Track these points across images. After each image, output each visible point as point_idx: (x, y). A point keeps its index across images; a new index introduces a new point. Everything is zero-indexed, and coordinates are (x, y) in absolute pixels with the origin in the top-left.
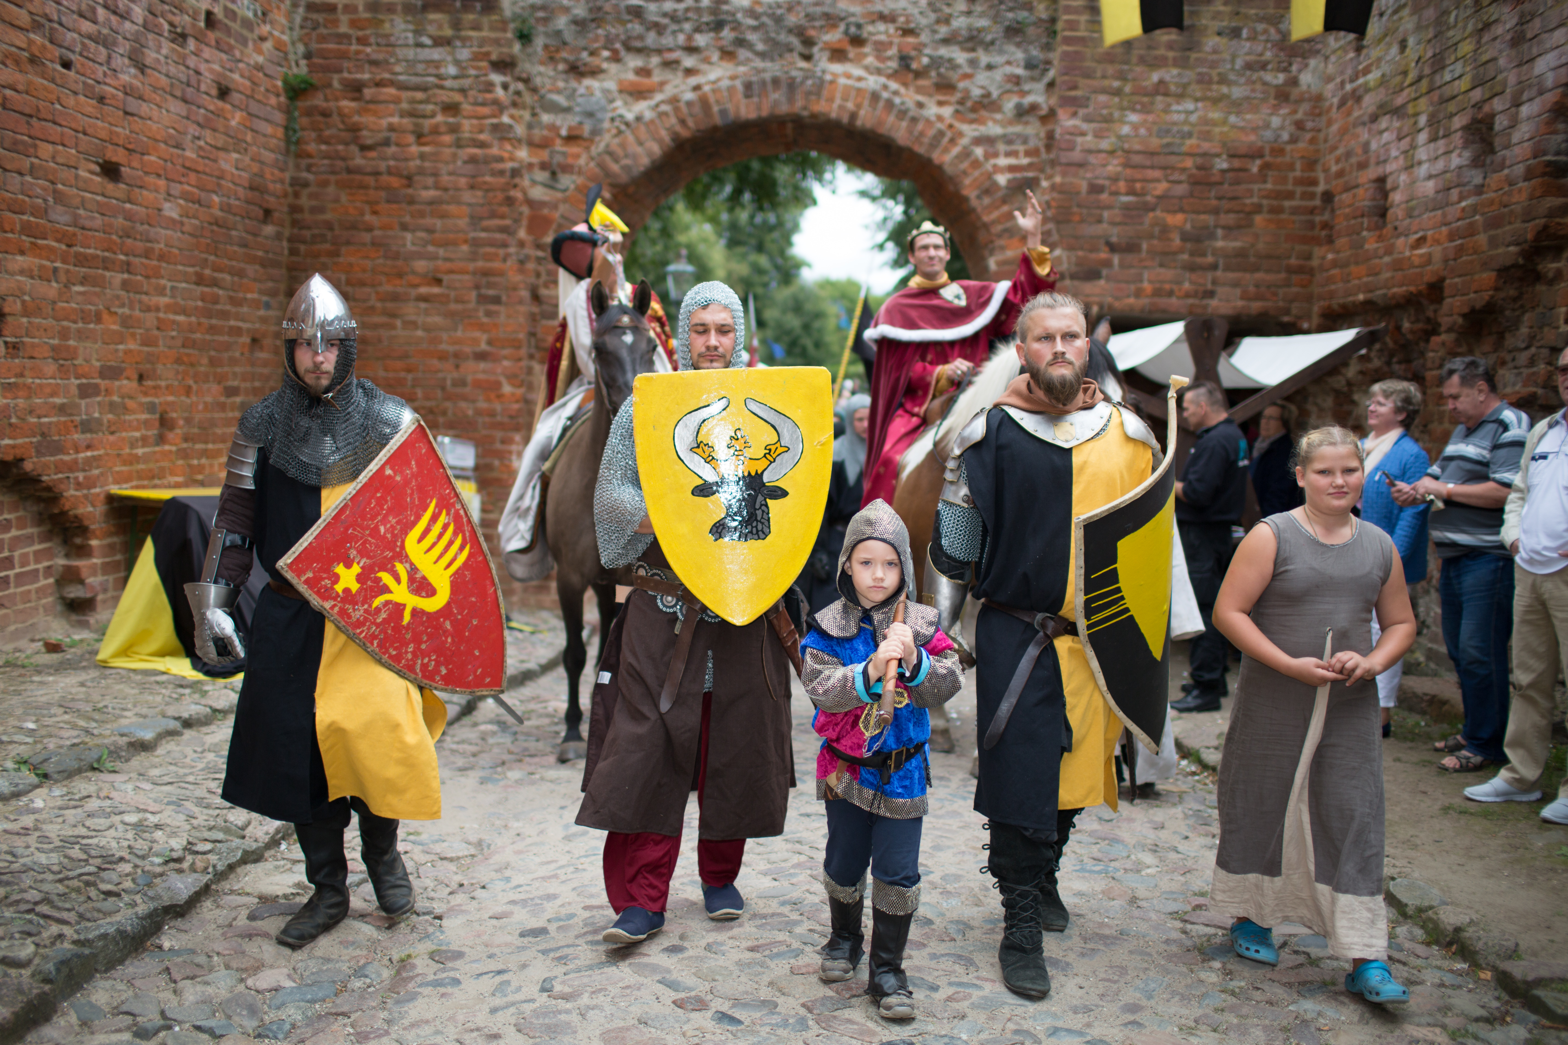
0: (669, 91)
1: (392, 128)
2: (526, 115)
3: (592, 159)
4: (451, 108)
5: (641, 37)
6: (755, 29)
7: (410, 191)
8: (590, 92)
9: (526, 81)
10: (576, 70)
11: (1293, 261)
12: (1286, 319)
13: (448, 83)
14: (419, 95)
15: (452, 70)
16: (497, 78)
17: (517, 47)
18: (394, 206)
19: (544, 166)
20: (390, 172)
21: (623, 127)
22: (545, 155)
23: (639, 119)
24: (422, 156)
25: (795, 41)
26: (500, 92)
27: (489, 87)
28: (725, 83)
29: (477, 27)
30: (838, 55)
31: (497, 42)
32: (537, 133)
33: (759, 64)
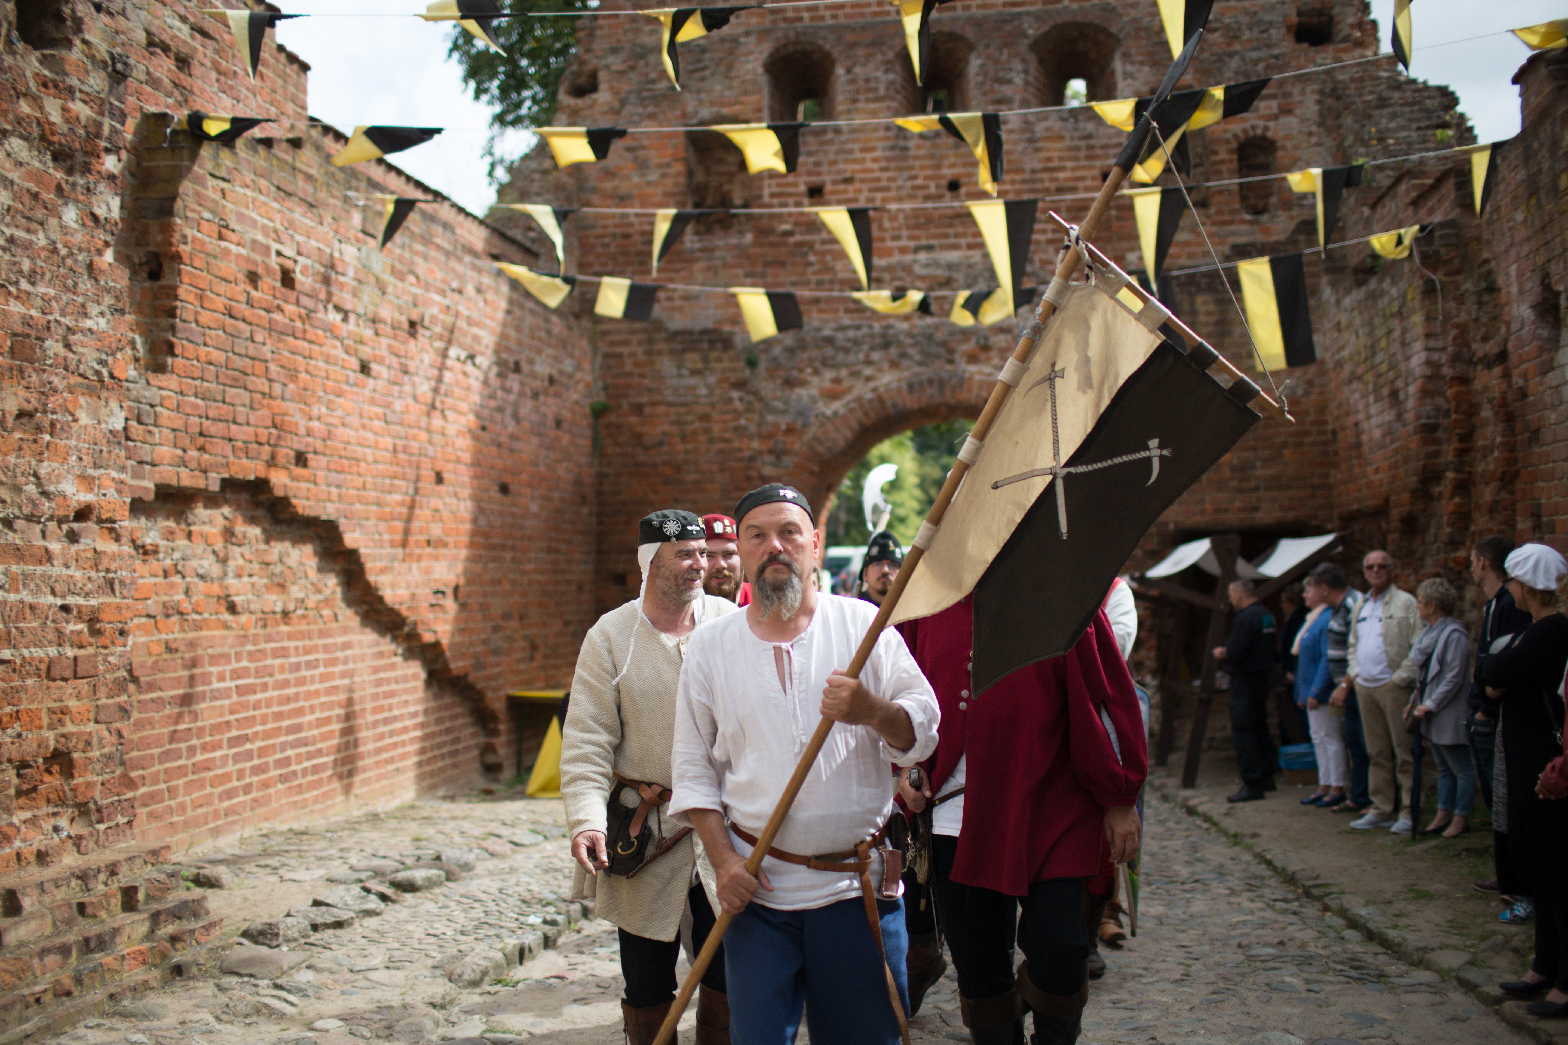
0: (855, 393)
1: (665, 434)
2: (756, 417)
3: (804, 444)
4: (705, 417)
5: (833, 358)
6: (913, 345)
7: (679, 476)
8: (800, 398)
9: (755, 393)
10: (790, 383)
11: (1316, 481)
12: (1314, 523)
13: (702, 400)
14: (683, 410)
15: (704, 391)
16: (735, 394)
17: (747, 372)
19: (771, 452)
20: (665, 465)
21: (824, 420)
22: (770, 444)
23: (835, 414)
24: (687, 452)
25: (941, 351)
26: (738, 405)
27: (730, 401)
28: (894, 385)
29: (719, 360)
30: (973, 359)
31: (734, 370)
32: (765, 429)
33: (917, 369)
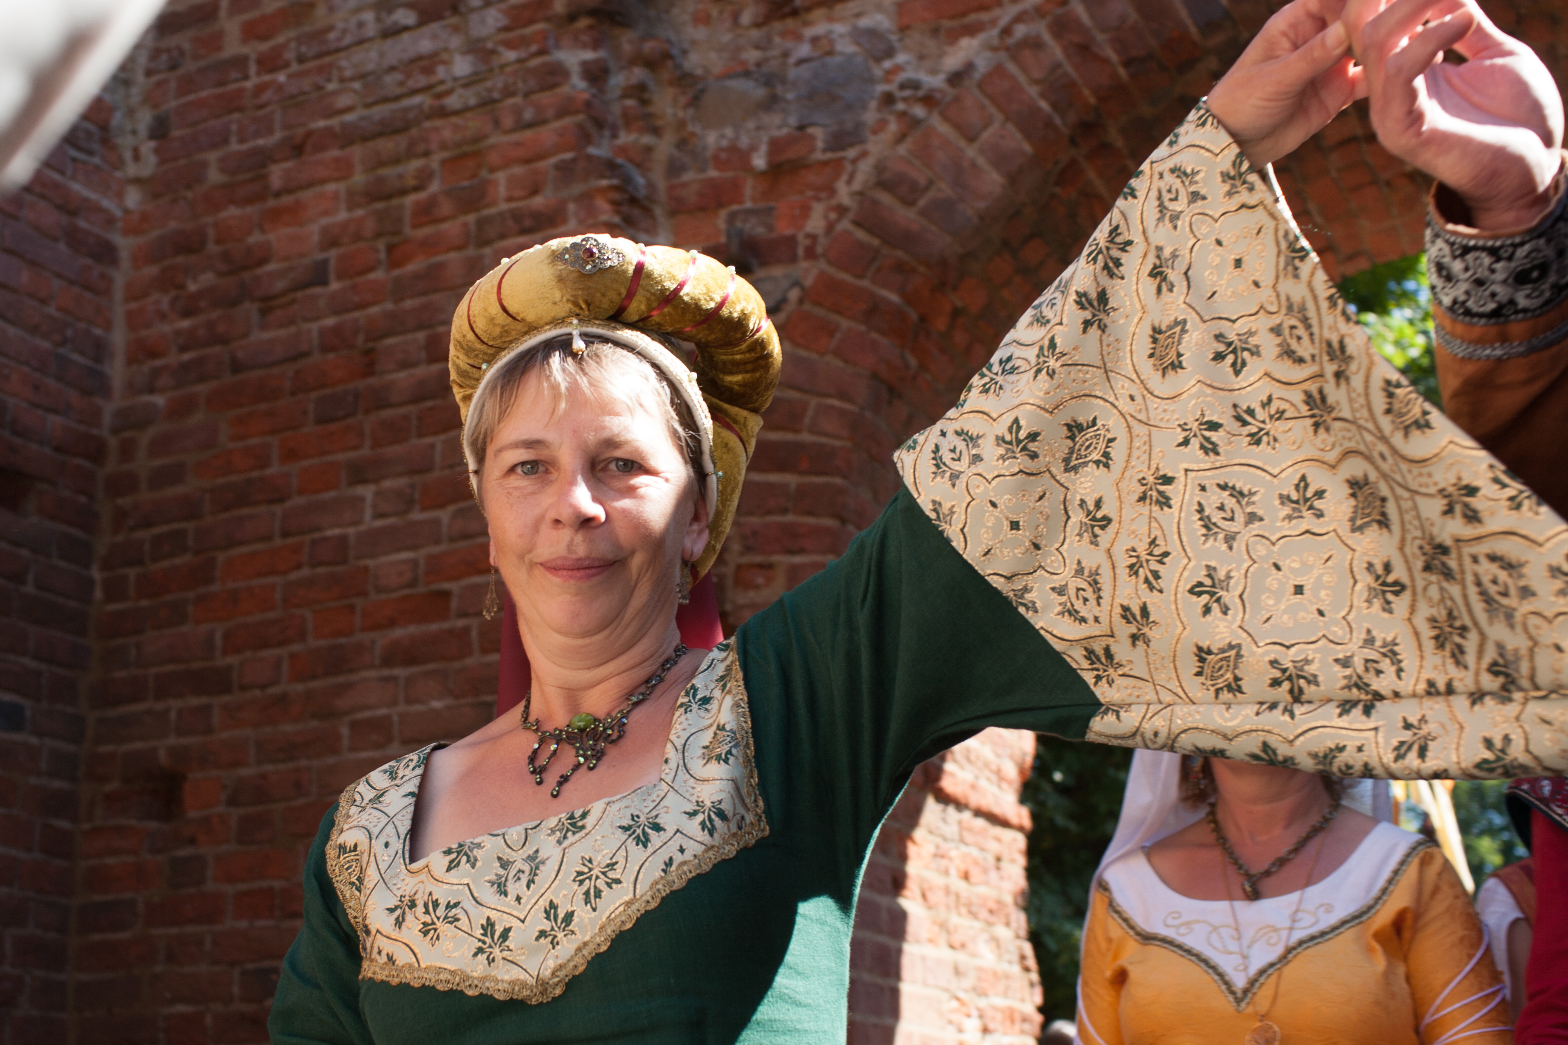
3: (842, 210)
7: (372, 381)
8: (822, 48)
13: (453, 102)
14: (386, 146)
15: (462, 66)
18: (333, 427)
20: (326, 348)
21: (919, 111)
23: (956, 78)
